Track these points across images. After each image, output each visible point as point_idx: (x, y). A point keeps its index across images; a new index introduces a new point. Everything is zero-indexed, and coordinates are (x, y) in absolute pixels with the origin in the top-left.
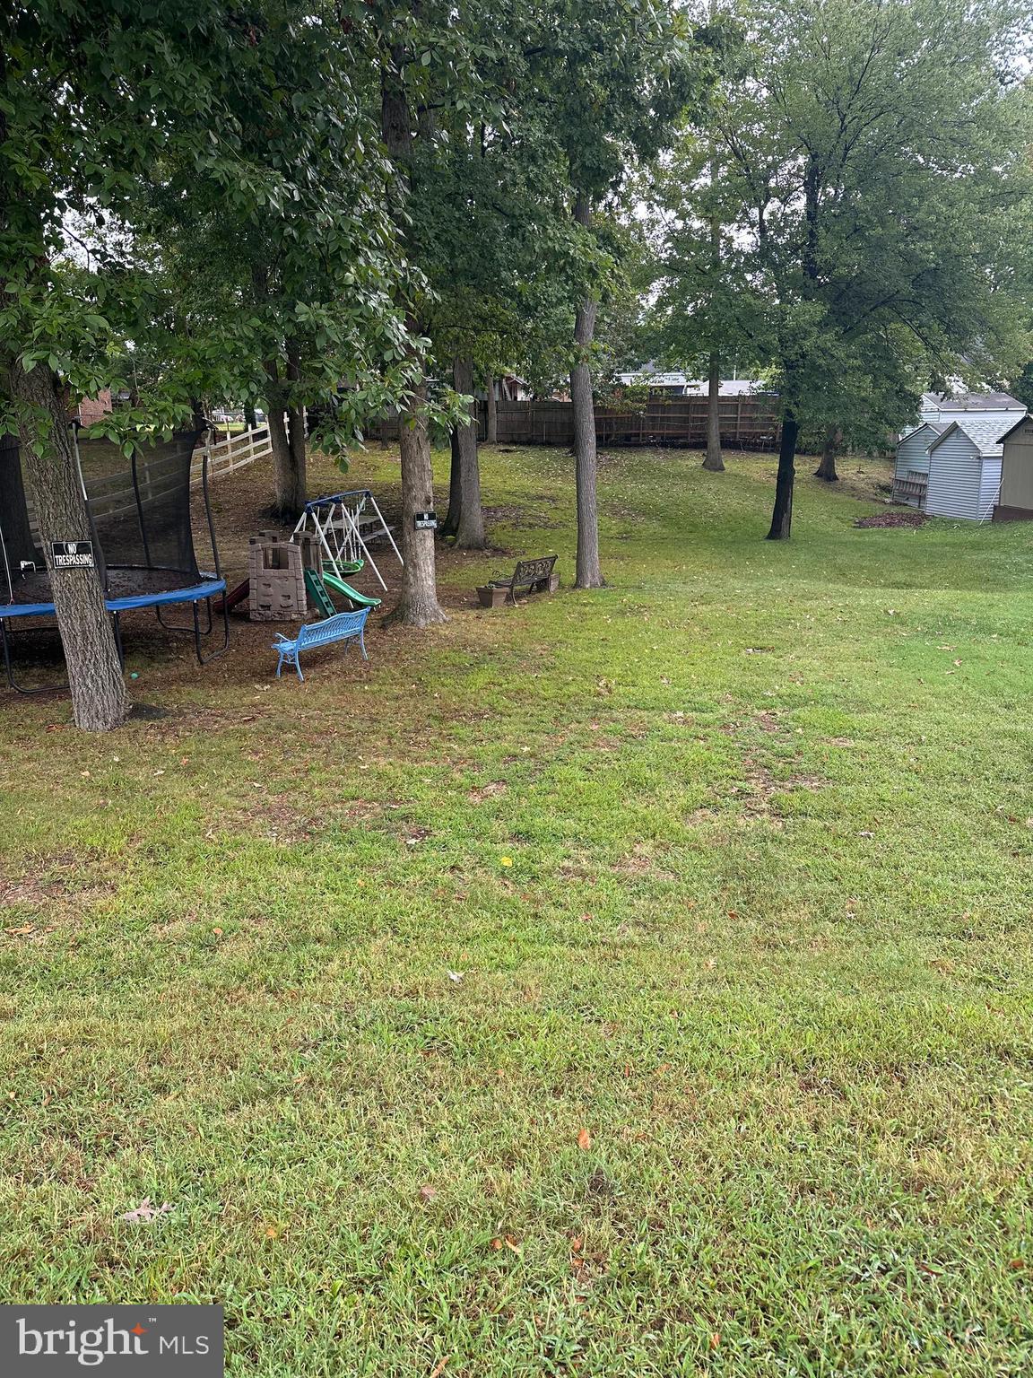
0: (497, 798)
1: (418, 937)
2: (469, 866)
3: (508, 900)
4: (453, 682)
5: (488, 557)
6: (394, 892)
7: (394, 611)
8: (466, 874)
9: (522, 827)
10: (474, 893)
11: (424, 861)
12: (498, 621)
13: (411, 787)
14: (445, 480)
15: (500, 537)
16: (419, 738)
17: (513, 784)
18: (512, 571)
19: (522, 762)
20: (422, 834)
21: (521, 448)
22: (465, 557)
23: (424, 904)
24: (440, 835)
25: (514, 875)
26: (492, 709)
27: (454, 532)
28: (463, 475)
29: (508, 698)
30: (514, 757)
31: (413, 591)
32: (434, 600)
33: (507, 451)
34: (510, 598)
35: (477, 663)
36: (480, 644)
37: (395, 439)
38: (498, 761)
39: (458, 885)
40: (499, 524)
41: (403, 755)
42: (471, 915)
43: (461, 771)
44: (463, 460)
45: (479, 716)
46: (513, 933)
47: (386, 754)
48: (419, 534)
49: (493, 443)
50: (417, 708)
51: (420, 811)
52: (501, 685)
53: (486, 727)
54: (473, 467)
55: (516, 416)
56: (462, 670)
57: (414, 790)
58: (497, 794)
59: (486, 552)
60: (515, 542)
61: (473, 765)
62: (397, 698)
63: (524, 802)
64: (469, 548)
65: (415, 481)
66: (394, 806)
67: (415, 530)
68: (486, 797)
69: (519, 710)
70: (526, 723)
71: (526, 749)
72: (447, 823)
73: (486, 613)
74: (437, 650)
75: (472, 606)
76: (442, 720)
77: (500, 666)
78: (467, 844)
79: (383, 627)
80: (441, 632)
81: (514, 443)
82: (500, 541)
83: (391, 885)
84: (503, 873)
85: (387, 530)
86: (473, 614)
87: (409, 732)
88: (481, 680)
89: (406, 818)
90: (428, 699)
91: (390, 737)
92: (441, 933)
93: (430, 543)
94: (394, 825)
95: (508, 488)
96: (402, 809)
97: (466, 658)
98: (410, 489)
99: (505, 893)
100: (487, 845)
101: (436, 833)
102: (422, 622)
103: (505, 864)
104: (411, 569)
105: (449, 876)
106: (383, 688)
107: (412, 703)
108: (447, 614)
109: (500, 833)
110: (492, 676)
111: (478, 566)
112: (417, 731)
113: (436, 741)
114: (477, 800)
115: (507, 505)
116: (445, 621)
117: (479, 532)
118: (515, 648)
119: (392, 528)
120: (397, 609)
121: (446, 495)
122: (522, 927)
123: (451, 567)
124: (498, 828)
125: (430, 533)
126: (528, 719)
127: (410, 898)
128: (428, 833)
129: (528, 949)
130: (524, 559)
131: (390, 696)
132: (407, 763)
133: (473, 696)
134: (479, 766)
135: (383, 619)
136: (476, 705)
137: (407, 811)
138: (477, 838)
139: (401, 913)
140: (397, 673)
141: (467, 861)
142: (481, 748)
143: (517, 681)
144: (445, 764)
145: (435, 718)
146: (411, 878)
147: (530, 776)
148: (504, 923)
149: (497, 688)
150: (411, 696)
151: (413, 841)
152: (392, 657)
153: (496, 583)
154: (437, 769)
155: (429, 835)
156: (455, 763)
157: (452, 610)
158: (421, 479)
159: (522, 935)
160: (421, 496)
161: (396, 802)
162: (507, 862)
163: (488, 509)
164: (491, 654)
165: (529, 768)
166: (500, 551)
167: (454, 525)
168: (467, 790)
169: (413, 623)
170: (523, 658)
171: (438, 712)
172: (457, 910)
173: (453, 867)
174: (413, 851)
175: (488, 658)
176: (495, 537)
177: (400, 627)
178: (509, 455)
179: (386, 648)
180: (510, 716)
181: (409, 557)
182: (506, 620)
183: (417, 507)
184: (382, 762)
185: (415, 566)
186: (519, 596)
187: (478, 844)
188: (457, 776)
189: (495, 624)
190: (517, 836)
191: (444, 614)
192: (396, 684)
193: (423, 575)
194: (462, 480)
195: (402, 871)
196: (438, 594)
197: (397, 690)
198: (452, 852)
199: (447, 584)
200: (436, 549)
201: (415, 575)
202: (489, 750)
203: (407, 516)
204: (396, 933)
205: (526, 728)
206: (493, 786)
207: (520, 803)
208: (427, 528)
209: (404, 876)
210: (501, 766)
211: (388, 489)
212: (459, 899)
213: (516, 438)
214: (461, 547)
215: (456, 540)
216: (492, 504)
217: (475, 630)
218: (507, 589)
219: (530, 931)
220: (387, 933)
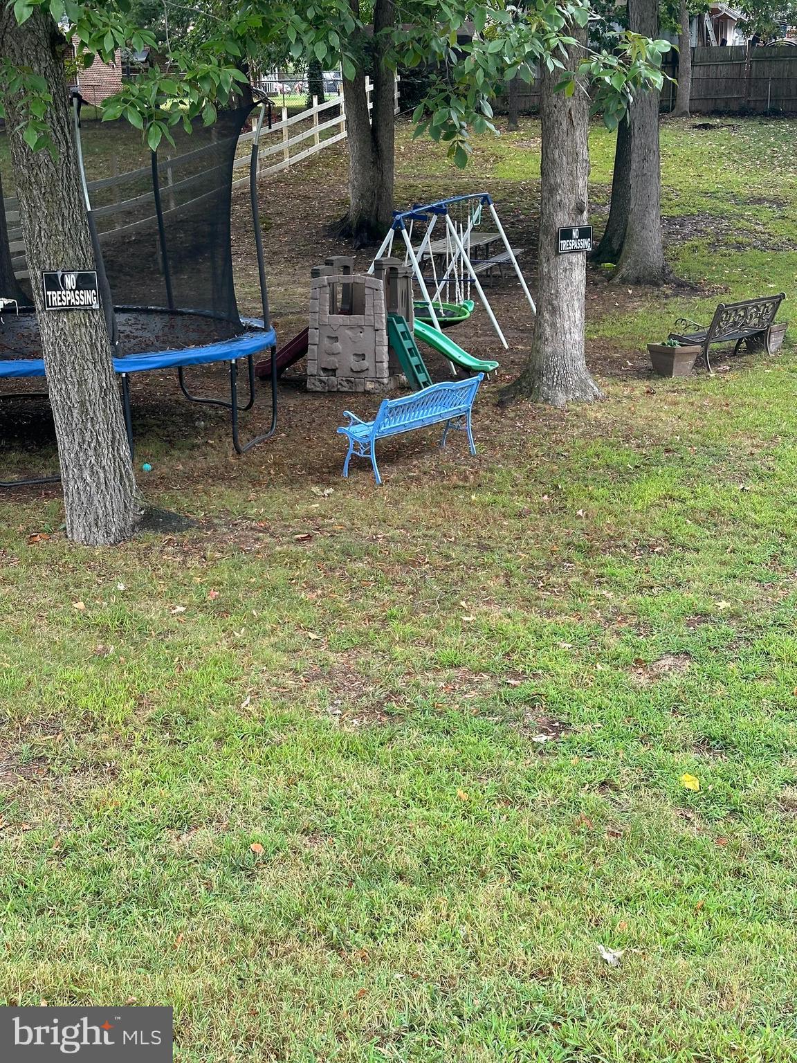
0: (675, 679)
1: (549, 888)
2: (629, 784)
3: (692, 844)
4: (606, 493)
5: (667, 297)
6: (513, 813)
7: (518, 381)
8: (624, 795)
9: (716, 729)
10: (636, 827)
11: (559, 770)
12: (683, 398)
13: (539, 654)
14: (604, 174)
15: (688, 265)
16: (553, 579)
17: (702, 659)
18: (707, 319)
19: (717, 625)
20: (557, 727)
21: (730, 121)
22: (630, 297)
23: (559, 836)
24: (585, 733)
25: (702, 805)
26: (669, 537)
27: (615, 256)
28: (634, 166)
29: (696, 522)
30: (704, 616)
31: (549, 350)
32: (581, 363)
33: (705, 126)
34: (701, 363)
35: (645, 467)
36: (652, 435)
37: (531, 113)
38: (677, 621)
39: (611, 812)
40: (688, 244)
41: (527, 603)
42: (633, 862)
43: (618, 634)
44: (636, 142)
45: (650, 548)
46: (700, 897)
47: (503, 602)
48: (564, 261)
49: (684, 114)
50: (550, 531)
51: (552, 692)
52: (683, 501)
53: (658, 565)
54: (649, 153)
55: (723, 71)
56: (622, 475)
57: (544, 661)
58: (676, 675)
59: (664, 288)
60: (712, 272)
61: (637, 625)
62: (520, 516)
63: (720, 689)
64: (638, 282)
65: (562, 178)
66: (513, 682)
67: (557, 254)
68: (657, 677)
69: (713, 542)
70: (724, 563)
71: (723, 604)
72: (596, 714)
73: (662, 385)
74: (581, 442)
75: (640, 374)
76: (588, 551)
77: (681, 471)
78: (625, 749)
79: (501, 404)
80: (591, 414)
81: (718, 113)
82: (688, 271)
83: (507, 802)
84: (684, 800)
85: (511, 253)
86: (641, 386)
87: (538, 568)
88: (652, 490)
89: (531, 701)
90: (568, 517)
91: (509, 575)
92: (586, 885)
93: (579, 274)
94: (513, 711)
95: (705, 186)
96: (527, 687)
97: (628, 456)
98: (553, 190)
99: (689, 832)
100: (659, 753)
101: (577, 728)
102: (561, 398)
103: (689, 786)
104: (547, 315)
105: (596, 797)
106: (499, 498)
107: (542, 524)
108: (600, 386)
109: (678, 735)
110: (669, 486)
111: (651, 311)
112: (550, 568)
113: (578, 585)
114: (644, 680)
115: (701, 213)
116: (596, 397)
117: (655, 257)
118: (707, 442)
119: (519, 251)
120: (523, 377)
121: (605, 198)
122: (716, 888)
123: (607, 311)
124: (674, 726)
125: (580, 260)
126: (727, 556)
127: (537, 826)
128: (565, 726)
129: (724, 924)
130: (726, 299)
131: (508, 510)
132: (534, 617)
133: (639, 516)
134: (646, 628)
135: (502, 392)
136: (643, 531)
137: (533, 691)
138: (643, 741)
139: (523, 847)
140: (519, 475)
141: (626, 777)
142: (649, 600)
143: (710, 495)
144: (593, 622)
145: (578, 548)
146: (539, 796)
147: (729, 648)
148: (687, 878)
149: (678, 505)
150: (542, 512)
151: (541, 738)
152: (514, 451)
153: (680, 338)
154: (580, 628)
155: (567, 731)
156: (608, 620)
157: (610, 381)
158: (571, 174)
159: (714, 901)
160: (570, 201)
161: (516, 675)
162: (690, 782)
163: (671, 220)
164: (668, 451)
165: (728, 635)
166: (687, 288)
167: (615, 246)
168: (627, 664)
169: (547, 400)
170: (721, 458)
171: (582, 540)
172: (610, 850)
173: (603, 783)
174: (541, 753)
175: (664, 456)
176: (679, 265)
177: (527, 406)
178: (709, 132)
179: (504, 438)
180: (697, 551)
181: (546, 296)
182: (695, 398)
183: (562, 219)
184: (497, 612)
185: (555, 311)
186: (716, 360)
187: (643, 749)
188: (612, 641)
189: (676, 403)
190: (706, 743)
191: (596, 386)
192: (519, 493)
193: (566, 325)
194: (632, 174)
195: (525, 783)
196: (587, 355)
197: (520, 503)
198: (603, 760)
199: (601, 338)
200: (591, 282)
201: (553, 325)
202: (663, 605)
203: (546, 232)
204: (515, 877)
205: (725, 571)
206: (670, 661)
207: (712, 691)
208: (575, 251)
209: (528, 790)
210: (683, 629)
211: (515, 190)
212: (613, 834)
213: (721, 106)
214: (624, 281)
215: (617, 270)
216: (676, 211)
217: (645, 412)
218: (698, 348)
219: (730, 895)
220: (501, 876)
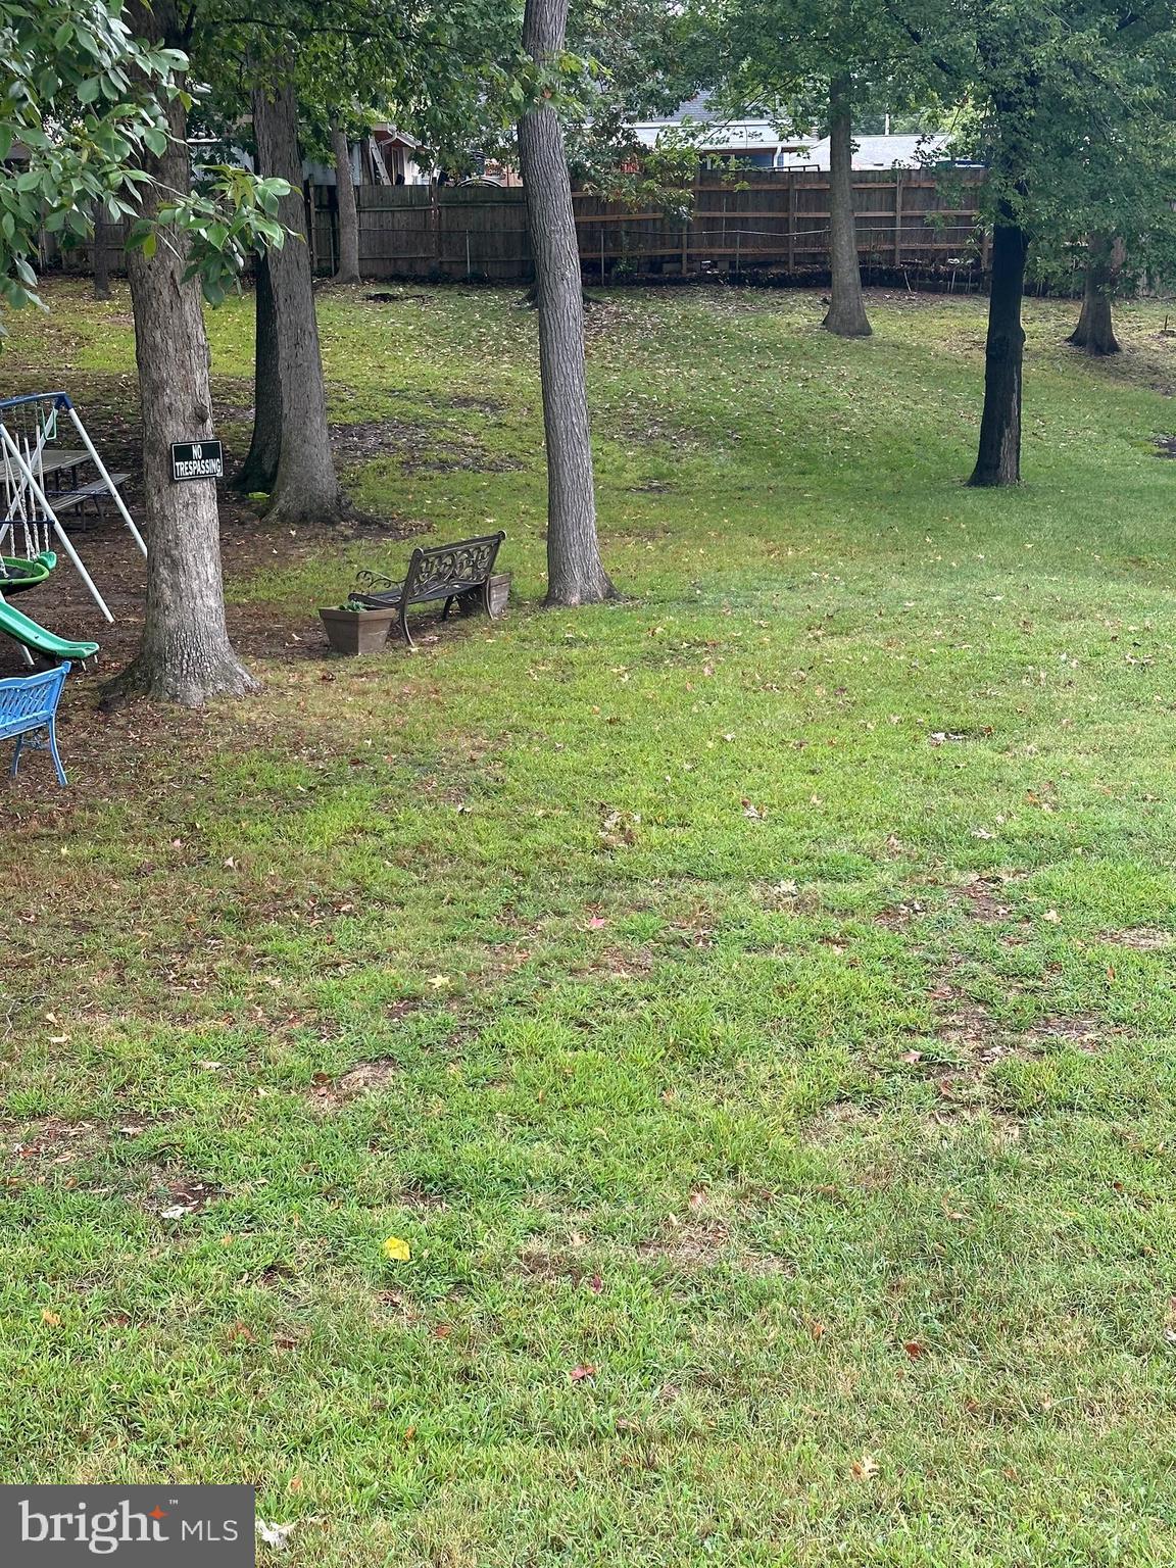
0: (373, 1098)
1: (186, 1443)
2: (309, 1264)
3: (400, 1342)
4: (267, 829)
5: (346, 539)
6: (132, 1334)
7: (130, 670)
8: (302, 1283)
9: (433, 1165)
10: (319, 1328)
11: (204, 1257)
12: (374, 684)
13: (171, 1082)
14: (244, 366)
15: (375, 492)
16: (191, 966)
17: (412, 1064)
18: (403, 569)
19: (431, 1011)
20: (198, 1193)
21: (417, 290)
22: (294, 541)
23: (202, 1360)
24: (242, 1195)
25: (415, 1280)
26: (362, 890)
27: (268, 483)
28: (283, 353)
29: (399, 863)
30: (413, 1000)
31: (171, 622)
32: (222, 641)
33: (384, 298)
34: (398, 633)
35: (323, 787)
36: (330, 741)
37: (123, 275)
38: (374, 1010)
39: (283, 1311)
40: (371, 463)
41: (152, 1006)
42: (313, 1383)
43: (290, 1038)
44: (283, 319)
45: (331, 907)
46: (411, 1420)
47: (113, 1006)
48: (183, 492)
49: (352, 279)
50: (184, 894)
51: (192, 1139)
52: (379, 834)
53: (346, 930)
54: (306, 334)
55: (402, 219)
56: (288, 802)
57: (178, 1091)
58: (374, 1091)
59: (341, 527)
60: (409, 503)
61: (318, 1023)
62: (138, 873)
63: (437, 1105)
64: (303, 519)
65: (168, 371)
66: (130, 1130)
67: (172, 481)
68: (348, 1097)
69: (423, 891)
70: (439, 921)
71: (439, 981)
72: (258, 1164)
73: (344, 668)
74: (229, 757)
75: (313, 652)
76: (243, 919)
77: (375, 790)
78: (303, 1211)
79: (104, 707)
80: (241, 715)
81: (399, 279)
82: (375, 501)
83: (122, 1318)
84: (388, 1276)
85: (110, 482)
86: (314, 670)
87: (167, 951)
88: (334, 821)
89: (159, 1157)
90: (211, 870)
91: (122, 965)
92: (243, 1429)
93: (208, 511)
94: (131, 1175)
95: (388, 382)
96: (154, 1136)
97: (298, 773)
98: (157, 389)
99: (392, 1324)
100: (352, 1212)
101: (230, 1189)
102: (196, 693)
103: (394, 1255)
104: (164, 572)
105: (261, 1290)
106: (105, 850)
107: (171, 884)
108: (253, 673)
109: (379, 1181)
110: (358, 813)
111: (325, 560)
112: (186, 950)
113: (229, 971)
114: (328, 1105)
115: (387, 419)
116: (248, 689)
117: (326, 482)
118: (412, 747)
119: (122, 477)
120: (135, 664)
121: (247, 398)
122: (433, 1404)
123: (261, 562)
124: (374, 1169)
125: (206, 491)
126: (443, 910)
127: (170, 1349)
128: (212, 1189)
129: (445, 1457)
130: (429, 540)
131: (120, 867)
132: (162, 1026)
133: (317, 861)
134: (329, 1026)
135: (104, 689)
136: (323, 883)
137: (162, 1141)
138: (328, 1196)
139: (147, 1387)
140: (136, 814)
141: (303, 1254)
142: (334, 983)
143: (418, 823)
144: (251, 1026)
145: (228, 916)
146: (171, 1302)
147: (449, 1043)
148: (391, 1396)
149: (372, 841)
150: (172, 866)
151: (175, 1212)
152: (128, 776)
153: (364, 599)
154: (234, 1037)
155: (214, 1195)
156: (274, 1021)
157: (265, 664)
158: (182, 365)
159: (431, 1424)
160: (184, 404)
161: (135, 1119)
162: (397, 1250)
163: (346, 429)
164: (355, 762)
165: (446, 1025)
166: (374, 525)
167: (268, 467)
168: (303, 1082)
169: (174, 697)
170: (428, 768)
171: (233, 903)
172: (281, 1370)
173: (270, 1269)
174: (175, 1235)
175: (350, 770)
176: (362, 493)
177: (144, 707)
178: (390, 306)
179: (111, 757)
180: (401, 905)
181: (160, 544)
182: (391, 684)
183: (175, 431)
184: (104, 1024)
185: (175, 565)
186: (418, 628)
187: (328, 1209)
188: (279, 1050)
189: (365, 693)
190: (423, 1188)
191: (246, 673)
192: (136, 840)
193: (195, 585)
194: (282, 365)
195: (150, 1285)
196: (231, 626)
197: (138, 855)
198: (269, 1233)
199: (253, 602)
200: (225, 521)
201: (175, 587)
202: (354, 989)
203: (153, 450)
204: (134, 1434)
205: (440, 932)
206: (365, 1072)
207: (427, 1109)
209: (156, 1295)
210: (383, 1023)
211: (111, 386)
212: (285, 1344)
213: (404, 268)
214: (284, 517)
215: (272, 502)
216: (352, 418)
217: (320, 707)
218: (391, 612)
219: (454, 1412)
220: (112, 1436)
